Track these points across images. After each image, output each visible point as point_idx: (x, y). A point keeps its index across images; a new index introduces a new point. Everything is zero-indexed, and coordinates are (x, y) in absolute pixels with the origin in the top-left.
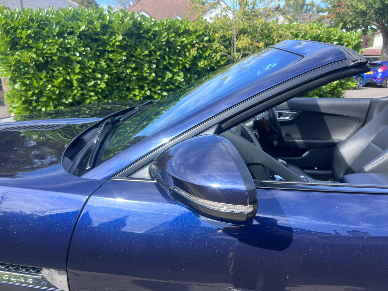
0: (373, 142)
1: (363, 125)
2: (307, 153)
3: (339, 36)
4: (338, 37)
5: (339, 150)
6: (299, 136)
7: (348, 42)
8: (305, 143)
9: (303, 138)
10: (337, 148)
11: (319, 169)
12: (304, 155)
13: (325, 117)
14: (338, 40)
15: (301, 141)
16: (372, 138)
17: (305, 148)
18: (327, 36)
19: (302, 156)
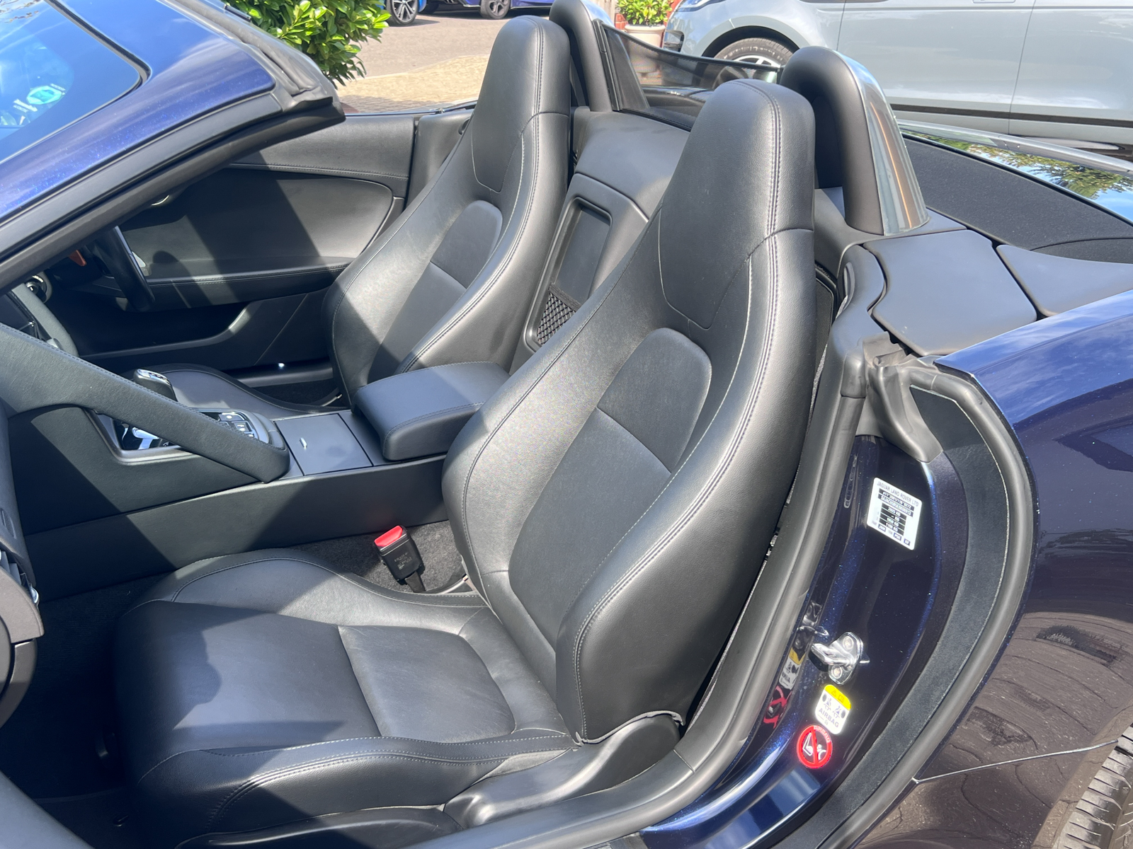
0: (436, 260)
1: (405, 204)
2: (242, 317)
5: (343, 296)
6: (207, 259)
8: (231, 284)
9: (222, 267)
10: (337, 287)
11: (291, 367)
12: (233, 327)
13: (285, 186)
15: (217, 277)
16: (432, 249)
17: (234, 300)
19: (229, 331)
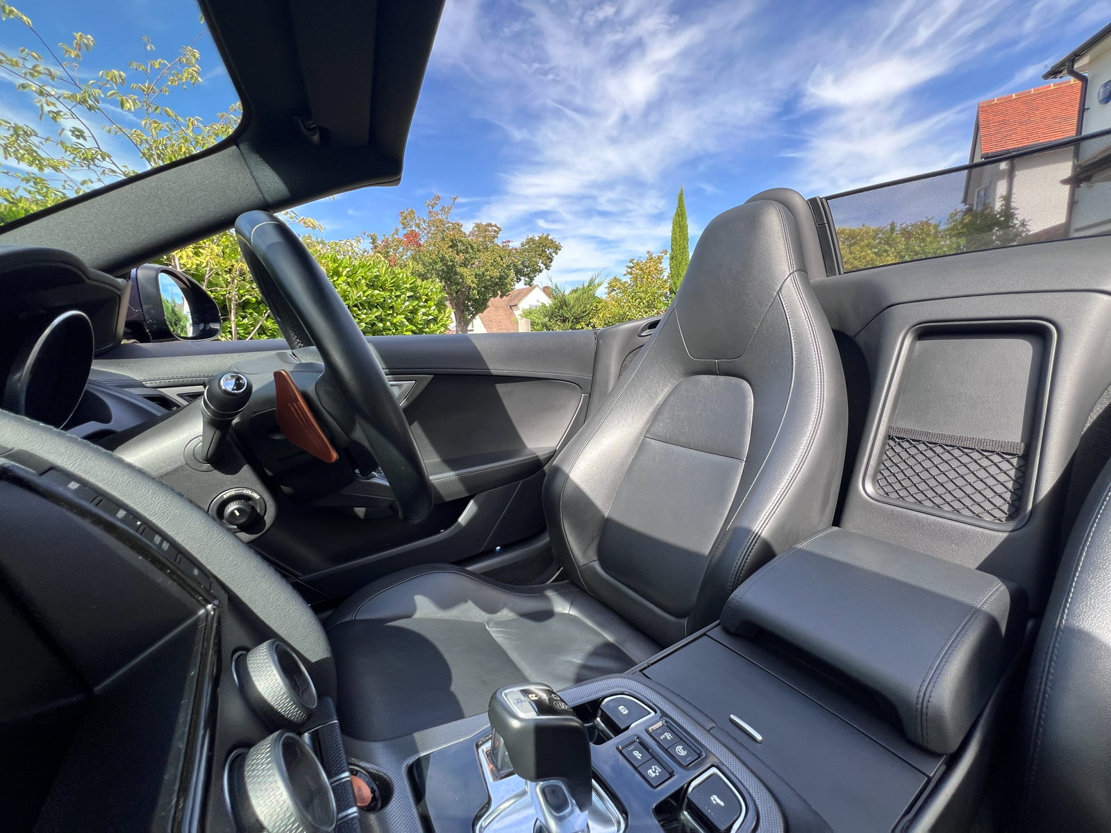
0: (653, 435)
2: (471, 509)
3: (412, 283)
4: (410, 284)
7: (427, 295)
8: (464, 479)
11: (506, 548)
12: (460, 520)
13: (501, 389)
14: (411, 289)
15: (449, 475)
17: (466, 495)
18: (392, 282)
19: (459, 524)
